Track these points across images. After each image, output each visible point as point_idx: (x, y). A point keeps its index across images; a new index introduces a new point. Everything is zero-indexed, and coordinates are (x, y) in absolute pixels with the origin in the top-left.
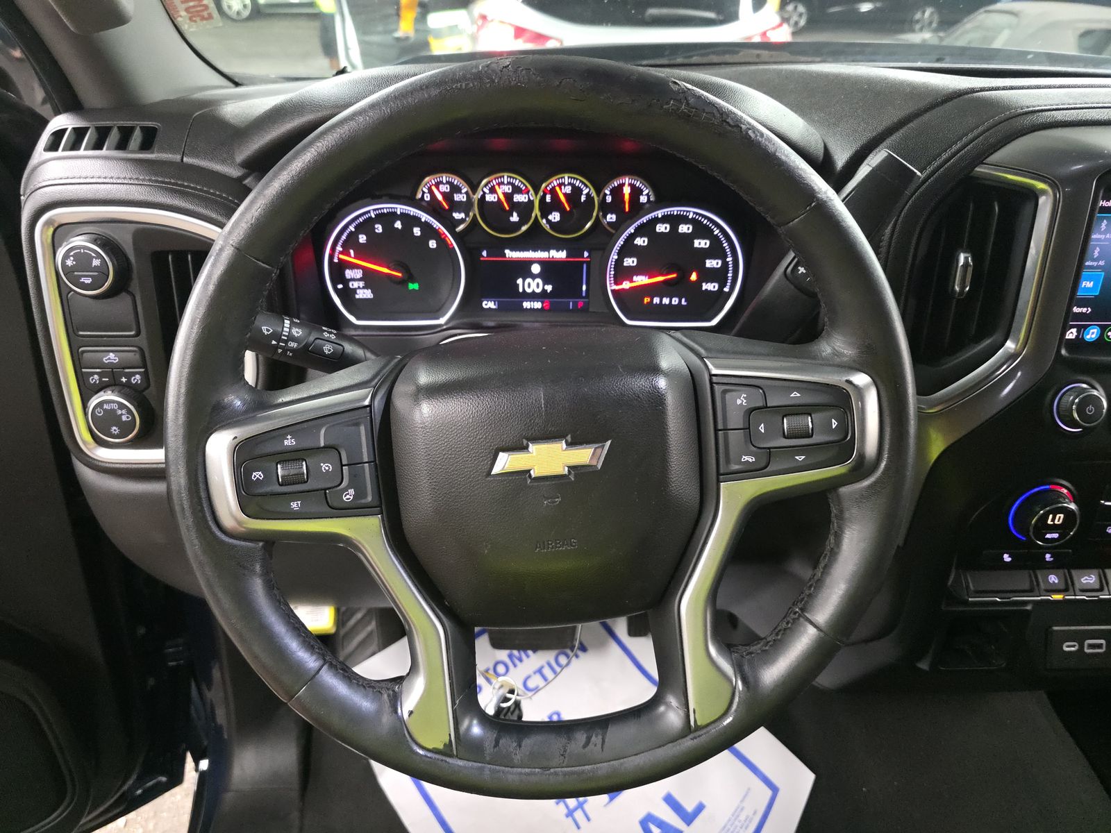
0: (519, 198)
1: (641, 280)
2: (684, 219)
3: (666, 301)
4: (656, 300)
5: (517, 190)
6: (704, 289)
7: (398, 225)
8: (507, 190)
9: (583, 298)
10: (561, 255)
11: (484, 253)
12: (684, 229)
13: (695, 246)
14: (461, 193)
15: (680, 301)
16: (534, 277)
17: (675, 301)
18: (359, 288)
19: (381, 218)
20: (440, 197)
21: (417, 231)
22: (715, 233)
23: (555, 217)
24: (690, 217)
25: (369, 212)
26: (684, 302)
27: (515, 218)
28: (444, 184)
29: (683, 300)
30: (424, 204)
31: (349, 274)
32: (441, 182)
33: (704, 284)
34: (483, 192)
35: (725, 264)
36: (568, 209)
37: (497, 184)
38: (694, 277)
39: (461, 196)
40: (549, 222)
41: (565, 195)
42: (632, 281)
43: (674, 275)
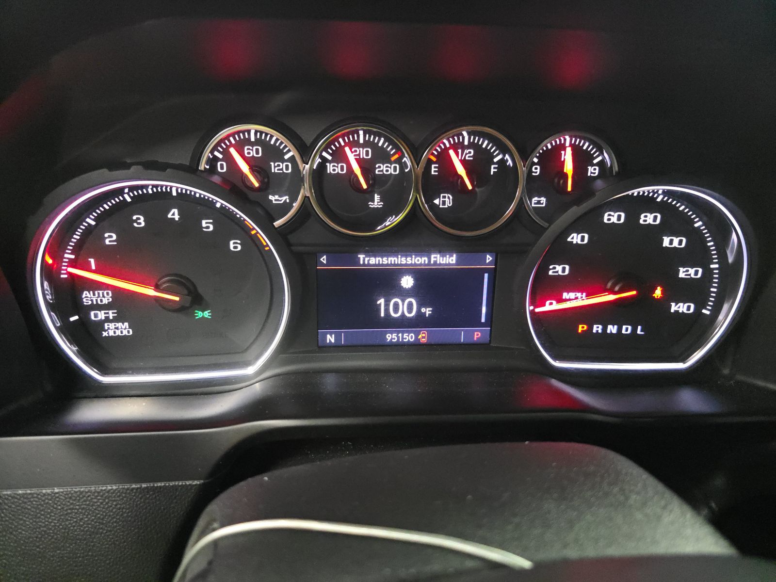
0: (383, 169)
1: (576, 300)
2: (648, 203)
3: (612, 329)
4: (597, 328)
5: (381, 156)
6: (672, 311)
7: (174, 214)
8: (363, 155)
9: (483, 325)
10: (450, 260)
11: (324, 259)
12: (649, 218)
13: (664, 245)
14: (283, 161)
15: (634, 330)
16: (404, 294)
17: (627, 330)
18: (107, 320)
19: (142, 201)
20: (245, 168)
21: (207, 225)
22: (696, 225)
23: (445, 201)
24: (659, 200)
25: (120, 191)
26: (639, 331)
27: (377, 202)
28: (252, 144)
29: (639, 328)
30: (216, 179)
31: (88, 297)
32: (248, 142)
33: (673, 304)
34: (321, 157)
35: (708, 272)
36: (470, 187)
37: (346, 144)
38: (658, 293)
39: (283, 166)
40: (433, 207)
41: (464, 162)
42: (560, 300)
43: (634, 293)
